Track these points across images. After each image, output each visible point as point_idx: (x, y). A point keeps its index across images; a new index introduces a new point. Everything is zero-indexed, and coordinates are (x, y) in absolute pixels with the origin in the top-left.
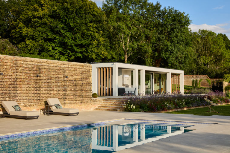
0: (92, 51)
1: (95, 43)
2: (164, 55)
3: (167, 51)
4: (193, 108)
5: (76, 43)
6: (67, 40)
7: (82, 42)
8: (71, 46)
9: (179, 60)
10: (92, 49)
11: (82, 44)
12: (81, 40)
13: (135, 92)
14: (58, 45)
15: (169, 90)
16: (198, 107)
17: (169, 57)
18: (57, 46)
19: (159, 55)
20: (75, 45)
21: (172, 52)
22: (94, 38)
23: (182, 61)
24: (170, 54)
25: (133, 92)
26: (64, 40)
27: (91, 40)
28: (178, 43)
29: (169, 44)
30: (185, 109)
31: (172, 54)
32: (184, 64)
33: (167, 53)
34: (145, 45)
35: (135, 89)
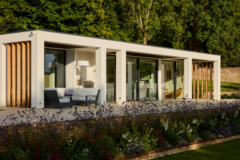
0: (87, 30)
1: (91, 17)
2: (200, 36)
3: (205, 29)
4: (218, 141)
5: (62, 19)
6: (47, 14)
7: (71, 16)
8: (55, 23)
9: (226, 44)
10: (86, 26)
11: (70, 19)
12: (70, 14)
13: (97, 97)
14: (37, 22)
15: (187, 92)
16: (233, 137)
17: (208, 39)
18: (35, 24)
19: (194, 36)
20: (61, 22)
21: (214, 32)
22: (89, 10)
23: (231, 45)
24: (211, 35)
25: (94, 99)
26: (44, 13)
27: (86, 14)
28: (223, 18)
29: (208, 18)
30: (194, 147)
31: (214, 34)
32: (234, 51)
33: (205, 33)
34: (172, 21)
35: (99, 91)
